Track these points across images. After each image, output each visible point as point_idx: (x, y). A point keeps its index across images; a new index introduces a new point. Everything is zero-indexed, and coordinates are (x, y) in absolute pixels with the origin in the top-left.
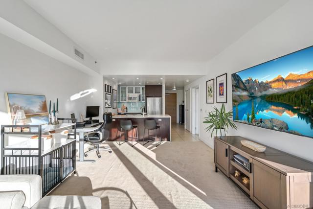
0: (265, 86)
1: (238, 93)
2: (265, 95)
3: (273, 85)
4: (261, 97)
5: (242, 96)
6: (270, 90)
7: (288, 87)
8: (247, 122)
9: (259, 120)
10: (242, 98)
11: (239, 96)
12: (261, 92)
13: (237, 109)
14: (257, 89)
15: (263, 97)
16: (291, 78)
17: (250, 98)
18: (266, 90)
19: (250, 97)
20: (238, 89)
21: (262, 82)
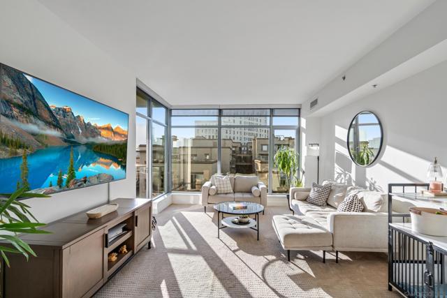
0: (94, 131)
1: (33, 128)
2: (93, 144)
3: (103, 133)
4: (87, 145)
5: (46, 136)
6: (99, 137)
7: (116, 139)
8: (56, 188)
9: (83, 179)
10: (44, 140)
11: (34, 134)
12: (87, 138)
13: (25, 163)
14: (80, 131)
15: (89, 146)
16: (118, 130)
17: (66, 145)
18: (94, 137)
19: (65, 141)
20: (32, 118)
21: (89, 124)
